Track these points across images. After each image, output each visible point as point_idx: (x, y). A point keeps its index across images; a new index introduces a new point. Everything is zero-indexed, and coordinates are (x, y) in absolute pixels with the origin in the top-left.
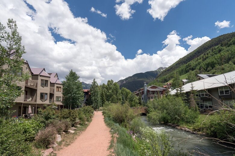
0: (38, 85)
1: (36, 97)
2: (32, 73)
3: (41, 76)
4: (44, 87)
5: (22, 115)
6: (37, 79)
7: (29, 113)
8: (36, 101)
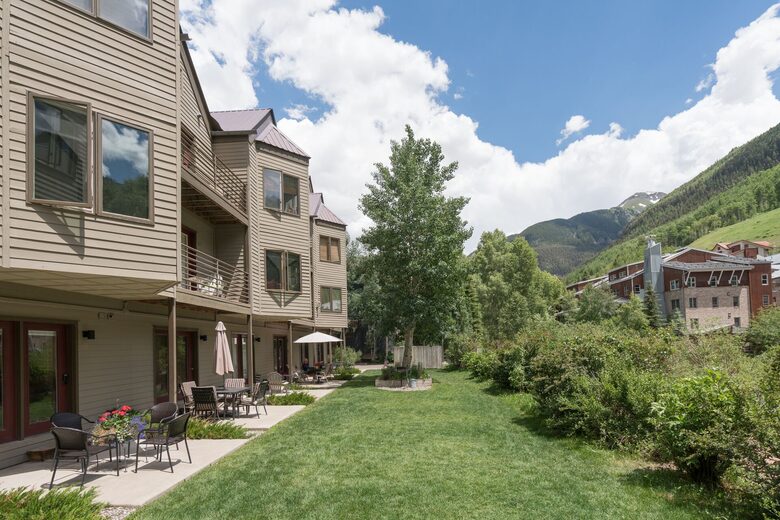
0: (250, 201)
1: (247, 276)
2: (213, 125)
3: (260, 145)
4: (279, 219)
5: (179, 386)
6: (244, 162)
7: (220, 371)
8: (246, 298)
